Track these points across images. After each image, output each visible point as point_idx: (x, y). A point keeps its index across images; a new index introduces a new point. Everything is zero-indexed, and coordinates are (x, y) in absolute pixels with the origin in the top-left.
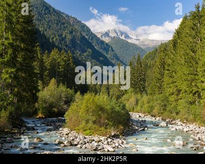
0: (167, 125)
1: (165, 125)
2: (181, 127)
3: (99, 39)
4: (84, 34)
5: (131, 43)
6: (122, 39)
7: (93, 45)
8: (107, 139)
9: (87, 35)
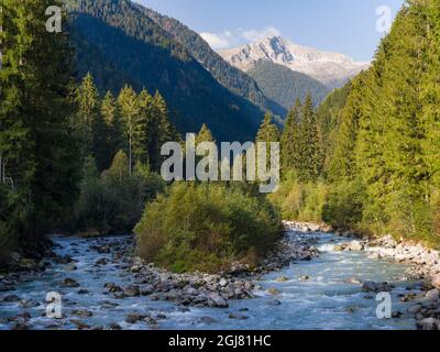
0: (363, 248)
1: (360, 247)
2: (390, 252)
3: (227, 65)
4: (196, 55)
5: (296, 73)
6: (277, 65)
7: (215, 77)
8: (218, 280)
9: (201, 57)
